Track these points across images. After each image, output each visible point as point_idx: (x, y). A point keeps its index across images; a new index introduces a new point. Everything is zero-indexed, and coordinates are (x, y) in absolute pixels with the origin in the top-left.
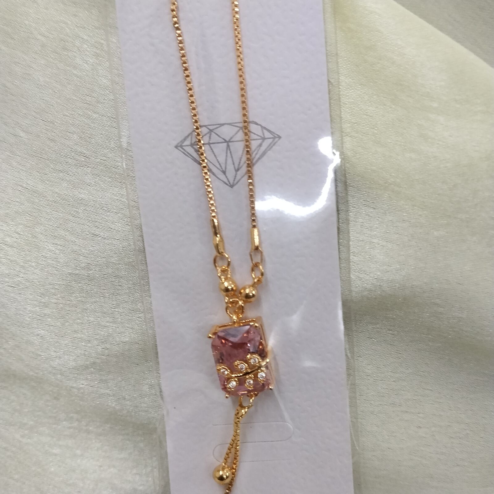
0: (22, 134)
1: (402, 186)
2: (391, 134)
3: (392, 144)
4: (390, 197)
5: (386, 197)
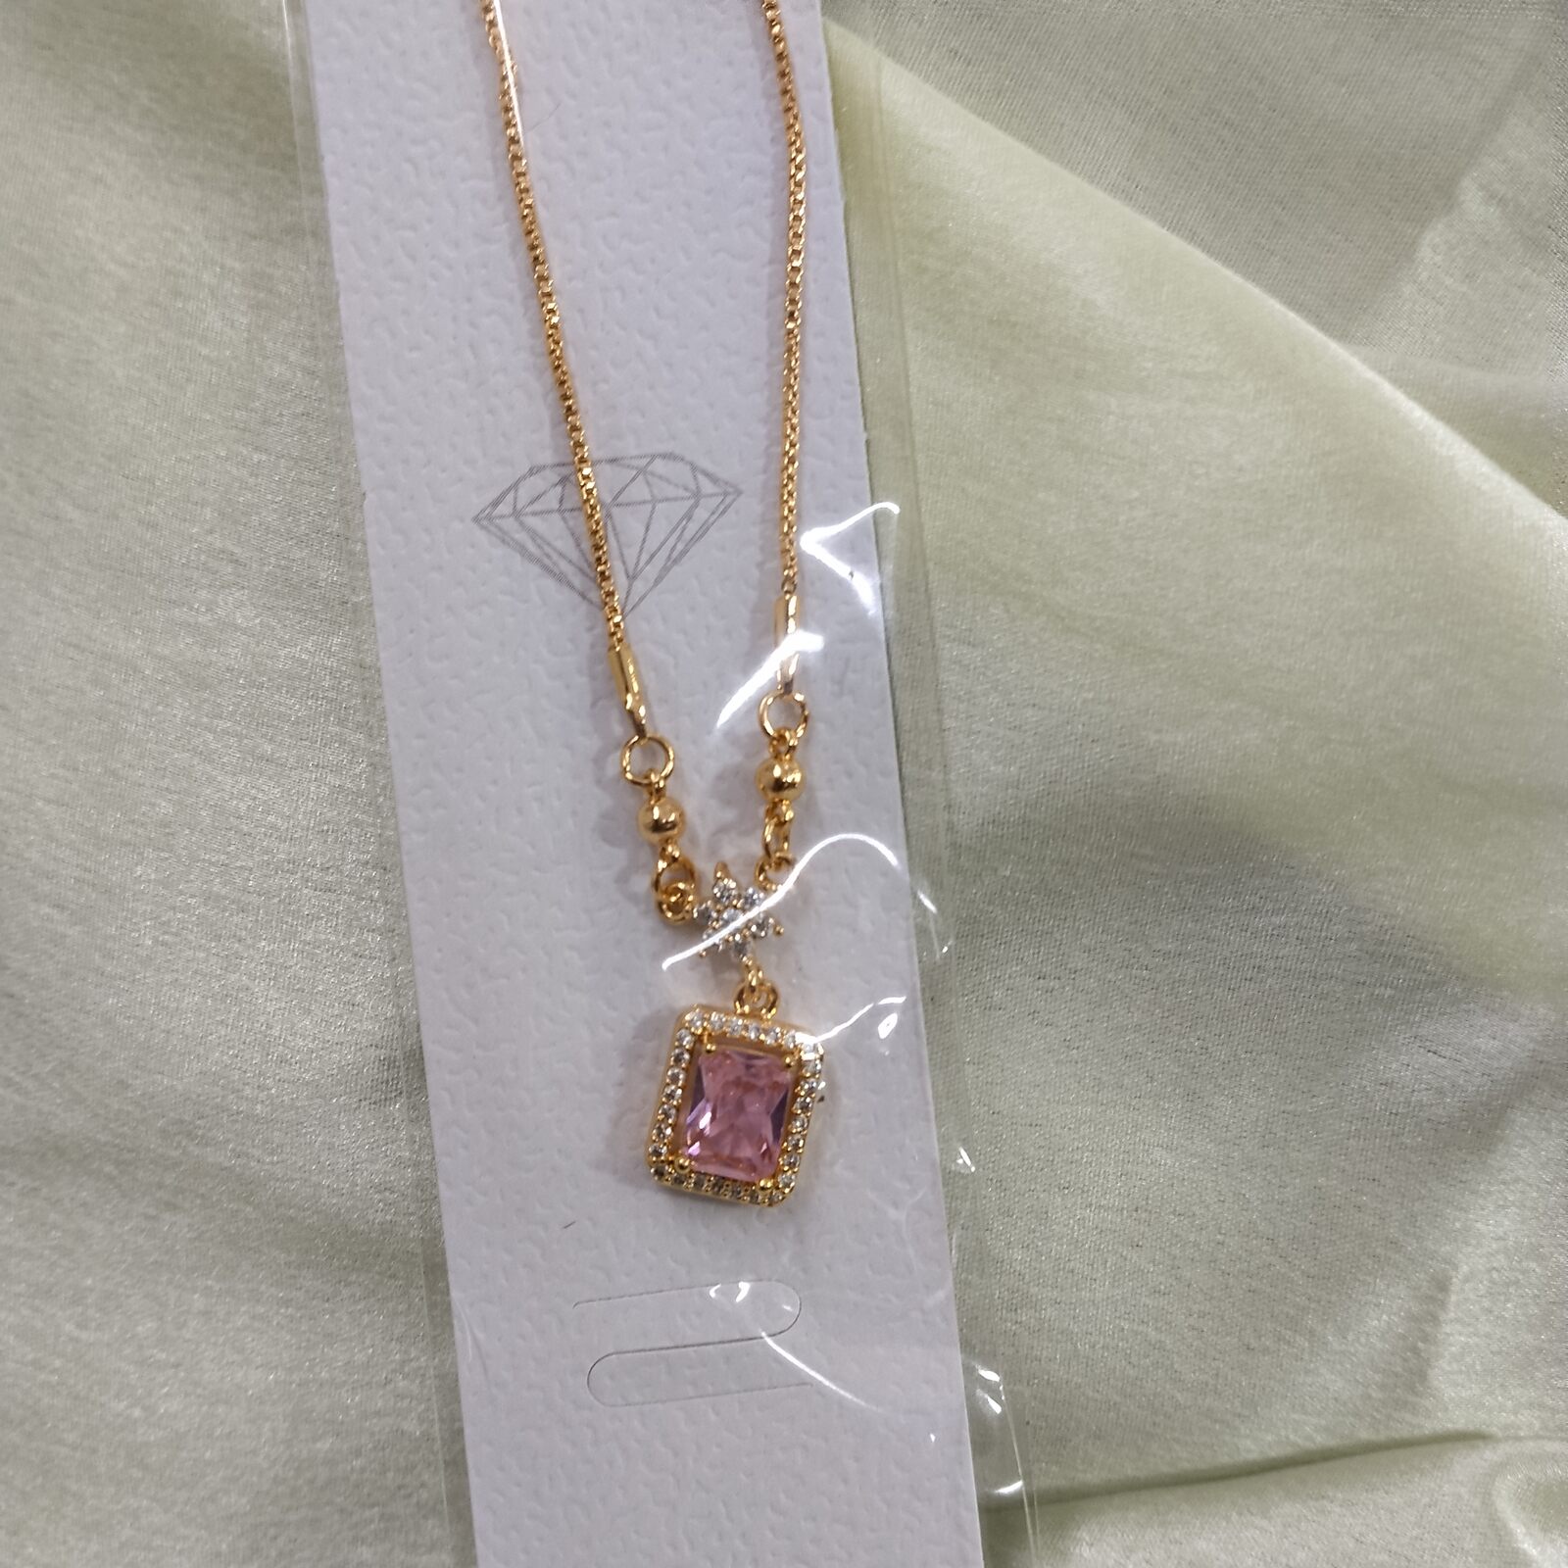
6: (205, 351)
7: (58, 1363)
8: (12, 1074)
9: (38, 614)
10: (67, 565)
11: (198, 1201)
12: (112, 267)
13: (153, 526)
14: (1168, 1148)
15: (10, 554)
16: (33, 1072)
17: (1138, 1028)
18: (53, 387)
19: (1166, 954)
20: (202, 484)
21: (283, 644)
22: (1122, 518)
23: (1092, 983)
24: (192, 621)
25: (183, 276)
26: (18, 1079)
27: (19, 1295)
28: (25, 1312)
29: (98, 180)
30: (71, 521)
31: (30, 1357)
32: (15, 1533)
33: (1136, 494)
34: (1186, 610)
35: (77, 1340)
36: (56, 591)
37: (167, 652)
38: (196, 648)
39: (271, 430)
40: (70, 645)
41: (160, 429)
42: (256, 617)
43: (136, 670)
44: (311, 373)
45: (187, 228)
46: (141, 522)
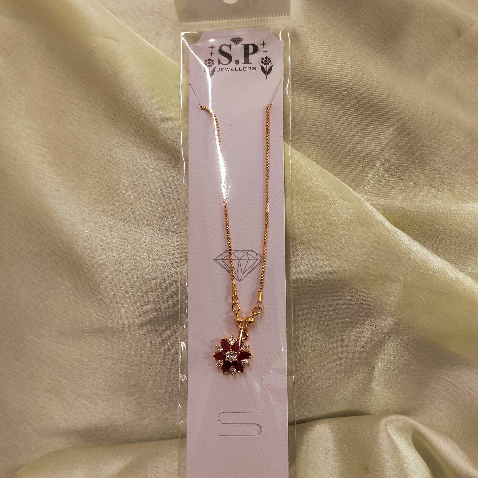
19: (321, 306)
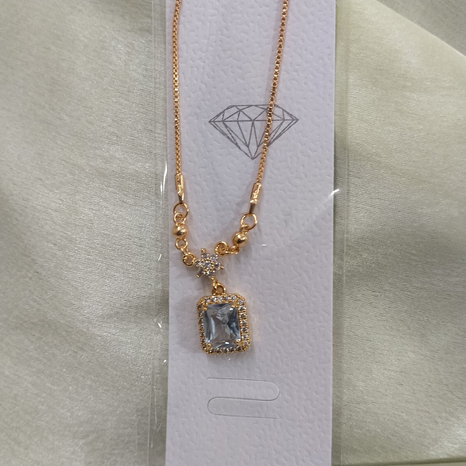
0: (66, 118)
1: (382, 156)
2: (372, 111)
3: (372, 120)
4: (372, 167)
5: (369, 167)
6: (111, 67)
7: (44, 395)
8: (36, 298)
9: (53, 150)
10: (63, 134)
11: (91, 348)
12: (82, 39)
13: (91, 123)
14: (414, 352)
15: (45, 130)
16: (43, 298)
17: (406, 311)
18: (62, 77)
20: (107, 110)
21: (130, 164)
22: (415, 135)
23: (391, 295)
24: (102, 154)
25: (106, 42)
26: (38, 300)
27: (33, 372)
28: (35, 377)
29: (80, 11)
30: (65, 120)
31: (35, 392)
32: (26, 449)
33: (421, 127)
34: (436, 167)
35: (51, 389)
36: (59, 142)
37: (93, 164)
38: (103, 164)
39: (131, 94)
40: (63, 160)
41: (95, 92)
42: (122, 155)
43: (84, 170)
44: (144, 76)
45: (108, 27)
46: (87, 121)
